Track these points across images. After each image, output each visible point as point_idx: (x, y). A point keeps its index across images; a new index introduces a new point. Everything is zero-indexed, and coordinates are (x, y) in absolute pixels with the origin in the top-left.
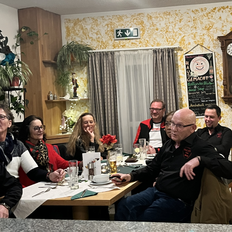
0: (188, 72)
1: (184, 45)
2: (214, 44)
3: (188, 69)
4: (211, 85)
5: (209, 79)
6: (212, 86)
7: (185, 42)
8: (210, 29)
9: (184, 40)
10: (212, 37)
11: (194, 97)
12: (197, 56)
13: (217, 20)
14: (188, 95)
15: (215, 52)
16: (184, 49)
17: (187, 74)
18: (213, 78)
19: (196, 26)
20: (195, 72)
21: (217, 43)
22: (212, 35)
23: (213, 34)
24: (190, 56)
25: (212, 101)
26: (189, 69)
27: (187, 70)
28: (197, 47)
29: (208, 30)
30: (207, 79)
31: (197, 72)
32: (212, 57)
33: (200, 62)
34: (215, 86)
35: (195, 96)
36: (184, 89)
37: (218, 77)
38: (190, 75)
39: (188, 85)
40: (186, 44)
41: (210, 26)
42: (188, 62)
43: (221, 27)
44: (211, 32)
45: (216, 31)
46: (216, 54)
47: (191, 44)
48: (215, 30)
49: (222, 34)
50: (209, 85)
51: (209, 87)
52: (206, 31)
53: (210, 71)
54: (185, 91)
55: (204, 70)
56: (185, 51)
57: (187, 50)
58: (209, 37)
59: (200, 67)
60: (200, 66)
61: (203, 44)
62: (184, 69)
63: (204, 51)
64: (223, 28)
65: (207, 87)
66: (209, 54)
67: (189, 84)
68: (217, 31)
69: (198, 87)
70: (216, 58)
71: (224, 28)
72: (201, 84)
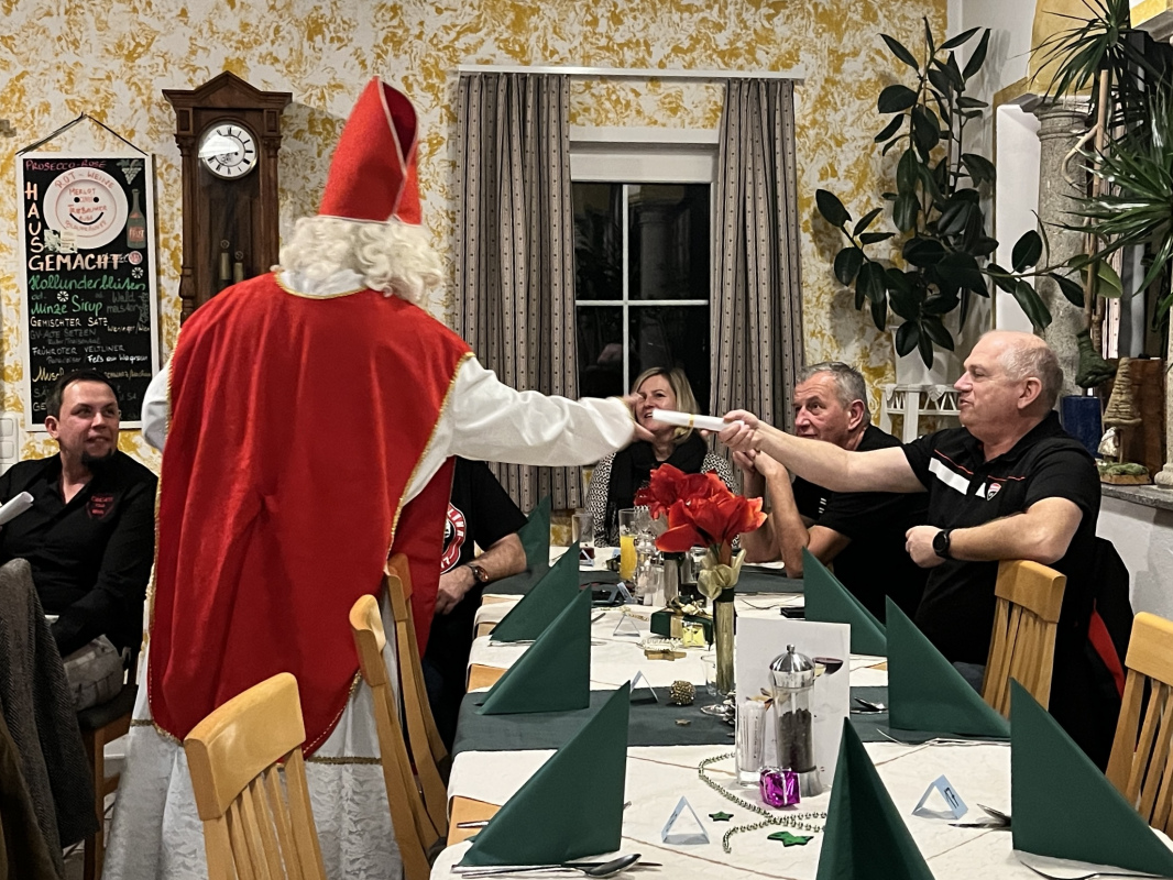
0: (34, 230)
1: (23, 111)
2: (152, 119)
3: (33, 216)
4: (130, 291)
5: (126, 267)
6: (135, 297)
7: (24, 99)
8: (139, 56)
9: (22, 92)
10: (144, 91)
11: (54, 339)
12: (78, 163)
13: (169, 23)
14: (31, 328)
15: (154, 156)
16: (18, 131)
17: (29, 237)
18: (144, 264)
19: (78, 38)
20: (66, 233)
21: (166, 117)
22: (148, 82)
23: (152, 77)
24: (44, 161)
25: (132, 359)
26: (38, 217)
27: (27, 221)
28: (77, 127)
29: (131, 57)
30: (115, 267)
31: (72, 234)
32: (141, 175)
33: (89, 191)
34: (147, 299)
35: (62, 337)
36: (14, 301)
37: (162, 260)
38: (42, 241)
39: (29, 286)
40: (29, 109)
41: (138, 45)
42: (35, 185)
43: (184, 51)
44: (141, 70)
45: (162, 66)
46: (158, 165)
47: (53, 111)
48: (161, 61)
49: (191, 81)
50: (123, 292)
51: (121, 298)
52: (122, 60)
53: (131, 232)
54: (18, 312)
55: (105, 227)
56: (23, 138)
57: (34, 134)
58: (133, 88)
59: (89, 214)
60: (89, 210)
61: (103, 114)
62: (15, 216)
63: (108, 145)
64: (193, 57)
65: (114, 301)
66: (131, 160)
67: (35, 283)
68: (169, 66)
69: (75, 299)
70: (160, 182)
71: (199, 60)
72: (89, 284)
